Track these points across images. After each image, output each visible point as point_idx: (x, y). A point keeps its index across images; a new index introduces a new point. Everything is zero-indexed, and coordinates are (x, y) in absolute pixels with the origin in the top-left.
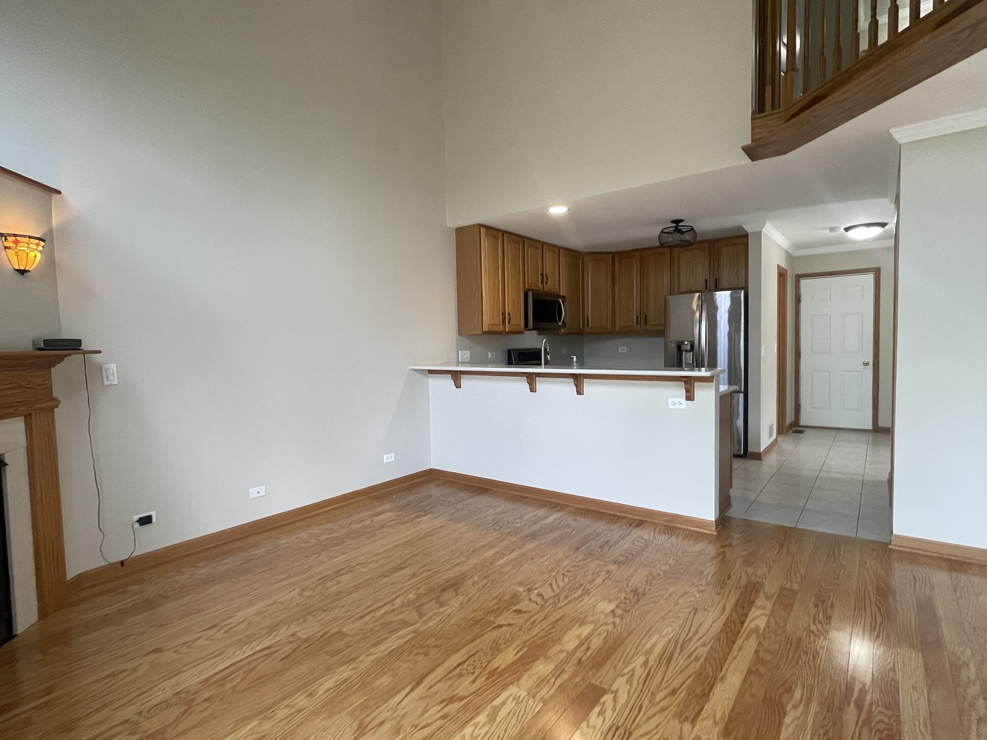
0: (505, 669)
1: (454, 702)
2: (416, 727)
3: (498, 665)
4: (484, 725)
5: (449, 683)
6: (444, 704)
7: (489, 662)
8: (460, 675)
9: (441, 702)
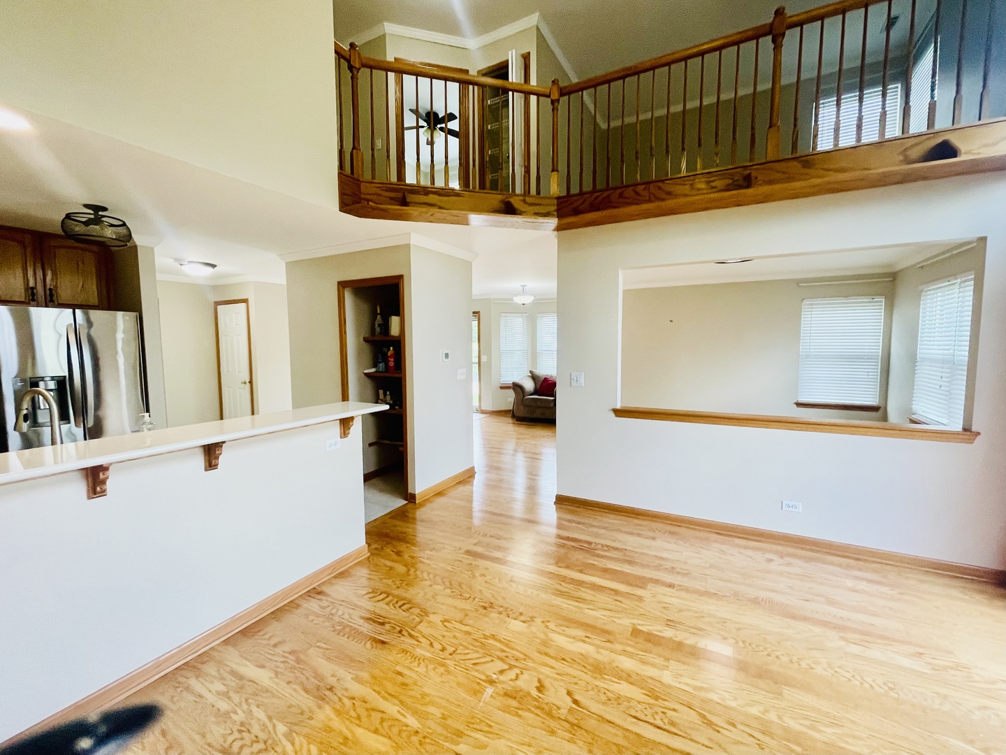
0: (642, 688)
1: (708, 720)
2: (759, 745)
3: (641, 695)
4: (717, 694)
5: (688, 731)
6: (718, 728)
7: (639, 702)
8: (673, 724)
9: (718, 732)
